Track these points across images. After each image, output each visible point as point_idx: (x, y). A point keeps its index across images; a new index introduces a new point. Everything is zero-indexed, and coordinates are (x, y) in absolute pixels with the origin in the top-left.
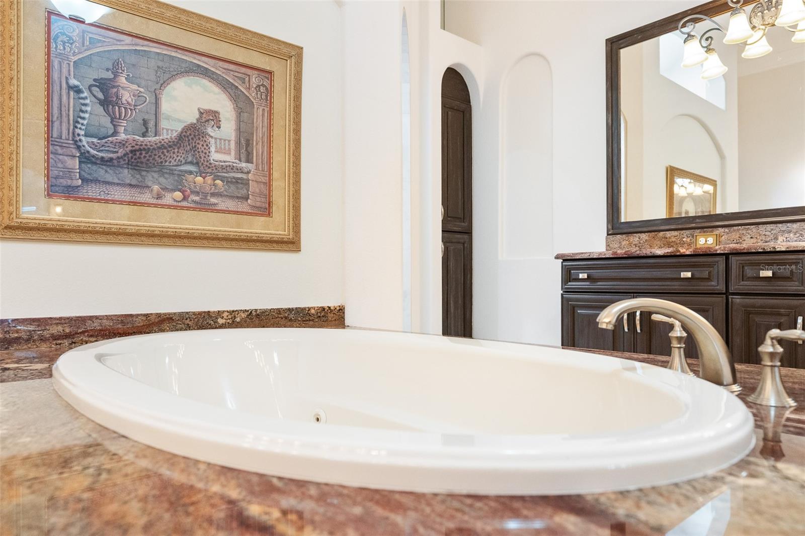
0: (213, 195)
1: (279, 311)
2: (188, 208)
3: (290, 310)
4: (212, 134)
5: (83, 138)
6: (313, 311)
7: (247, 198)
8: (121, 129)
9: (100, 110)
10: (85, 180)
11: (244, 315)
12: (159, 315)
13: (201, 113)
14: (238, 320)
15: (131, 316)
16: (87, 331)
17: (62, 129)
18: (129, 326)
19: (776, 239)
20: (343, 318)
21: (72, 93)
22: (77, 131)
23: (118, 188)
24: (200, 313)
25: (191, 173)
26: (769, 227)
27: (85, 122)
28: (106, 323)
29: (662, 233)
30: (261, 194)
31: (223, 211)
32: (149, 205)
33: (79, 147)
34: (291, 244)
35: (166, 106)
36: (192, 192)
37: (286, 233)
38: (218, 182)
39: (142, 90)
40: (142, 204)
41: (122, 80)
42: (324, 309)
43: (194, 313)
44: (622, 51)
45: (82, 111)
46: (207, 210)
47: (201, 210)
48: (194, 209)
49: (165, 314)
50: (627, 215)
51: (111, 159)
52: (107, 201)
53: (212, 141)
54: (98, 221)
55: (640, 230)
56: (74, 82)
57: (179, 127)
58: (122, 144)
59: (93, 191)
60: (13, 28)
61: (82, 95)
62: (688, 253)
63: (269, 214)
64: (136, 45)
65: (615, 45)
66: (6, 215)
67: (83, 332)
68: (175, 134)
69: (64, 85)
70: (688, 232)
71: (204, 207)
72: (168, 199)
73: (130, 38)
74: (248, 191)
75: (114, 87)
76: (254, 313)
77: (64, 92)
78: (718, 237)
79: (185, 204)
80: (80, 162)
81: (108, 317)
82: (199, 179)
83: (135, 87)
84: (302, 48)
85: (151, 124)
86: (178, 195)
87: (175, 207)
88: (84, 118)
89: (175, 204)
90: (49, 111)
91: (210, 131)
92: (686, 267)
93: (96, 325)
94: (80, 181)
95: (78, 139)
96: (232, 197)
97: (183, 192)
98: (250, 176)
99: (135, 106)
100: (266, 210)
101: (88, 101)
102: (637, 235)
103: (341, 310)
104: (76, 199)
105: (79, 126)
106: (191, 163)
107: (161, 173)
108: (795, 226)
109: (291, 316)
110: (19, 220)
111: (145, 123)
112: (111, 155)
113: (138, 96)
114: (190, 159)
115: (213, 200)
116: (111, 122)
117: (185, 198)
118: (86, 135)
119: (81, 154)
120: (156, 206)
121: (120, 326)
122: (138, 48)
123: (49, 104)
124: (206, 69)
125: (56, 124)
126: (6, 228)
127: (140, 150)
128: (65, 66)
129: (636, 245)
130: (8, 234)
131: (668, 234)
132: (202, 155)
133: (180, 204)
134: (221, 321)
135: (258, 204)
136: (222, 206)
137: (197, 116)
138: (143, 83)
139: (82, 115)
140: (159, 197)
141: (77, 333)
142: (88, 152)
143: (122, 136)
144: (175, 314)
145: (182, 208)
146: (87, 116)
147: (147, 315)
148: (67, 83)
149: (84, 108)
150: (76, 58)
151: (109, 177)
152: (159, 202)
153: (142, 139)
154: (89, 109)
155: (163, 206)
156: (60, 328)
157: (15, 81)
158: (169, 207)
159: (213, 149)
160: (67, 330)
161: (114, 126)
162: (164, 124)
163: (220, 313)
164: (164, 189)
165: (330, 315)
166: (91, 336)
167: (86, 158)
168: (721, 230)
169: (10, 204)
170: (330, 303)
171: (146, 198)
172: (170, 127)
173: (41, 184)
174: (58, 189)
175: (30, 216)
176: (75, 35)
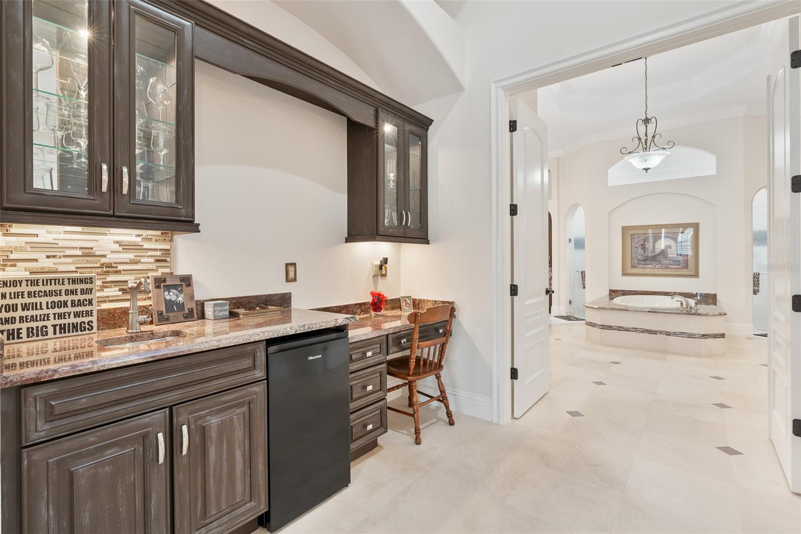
7: (680, 265)
8: (646, 253)
9: (642, 250)
17: (634, 255)
20: (716, 297)
21: (636, 248)
22: (637, 255)
23: (645, 265)
25: (663, 260)
27: (639, 253)
28: (642, 292)
30: (684, 263)
33: (637, 258)
34: (695, 276)
35: (657, 246)
36: (664, 264)
37: (694, 273)
38: (671, 262)
41: (647, 243)
42: (707, 294)
45: (638, 251)
48: (664, 268)
52: (643, 268)
53: (669, 252)
54: (641, 272)
57: (660, 251)
58: (647, 256)
59: (640, 266)
60: (626, 239)
63: (687, 268)
66: (625, 272)
71: (667, 268)
72: (657, 266)
74: (680, 263)
75: (645, 245)
77: (634, 248)
82: (665, 261)
83: (649, 244)
84: (699, 224)
86: (660, 265)
89: (659, 267)
90: (632, 253)
91: (668, 250)
93: (640, 292)
94: (637, 265)
96: (675, 265)
98: (681, 259)
99: (650, 248)
100: (685, 268)
101: (639, 249)
103: (715, 295)
104: (637, 268)
106: (663, 258)
107: (655, 261)
111: (652, 251)
112: (644, 259)
113: (650, 246)
115: (670, 266)
116: (644, 252)
117: (662, 266)
118: (639, 256)
120: (654, 268)
121: (645, 293)
123: (632, 251)
124: (667, 236)
126: (625, 274)
127: (651, 257)
128: (634, 243)
132: (666, 256)
135: (683, 266)
136: (672, 267)
137: (665, 247)
138: (651, 243)
140: (655, 266)
145: (661, 268)
148: (635, 246)
150: (636, 241)
151: (643, 263)
153: (651, 254)
155: (656, 268)
156: (633, 292)
157: (626, 249)
159: (669, 254)
160: (635, 293)
162: (656, 250)
164: (657, 264)
165: (711, 296)
167: (639, 260)
169: (625, 270)
170: (712, 292)
171: (652, 267)
172: (657, 251)
173: (630, 266)
174: (633, 267)
175: (628, 272)
176: (637, 237)
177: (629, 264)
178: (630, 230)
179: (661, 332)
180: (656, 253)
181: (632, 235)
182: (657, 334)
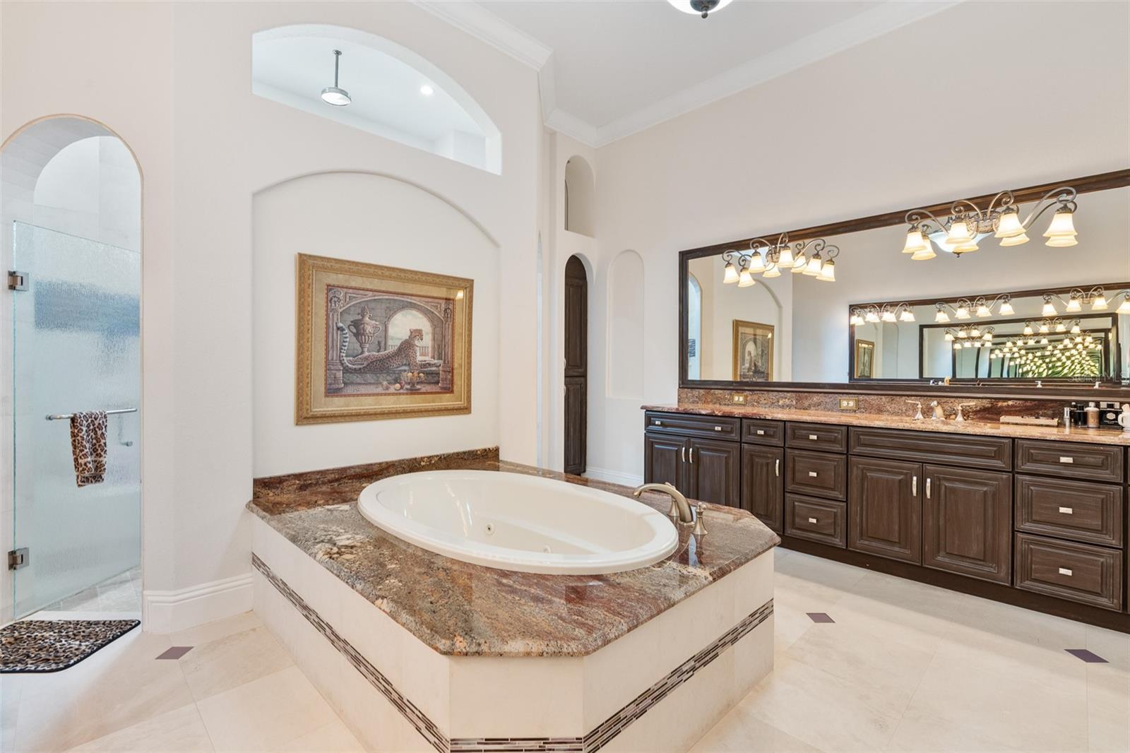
0: (418, 383)
1: (458, 454)
2: (403, 394)
3: (464, 453)
4: (417, 345)
5: (345, 358)
6: (479, 452)
7: (438, 383)
8: (366, 350)
9: (354, 339)
10: (345, 384)
11: (436, 459)
12: (387, 463)
13: (411, 332)
14: (433, 462)
15: (371, 465)
16: (347, 476)
17: (334, 355)
18: (371, 471)
19: (778, 402)
20: (498, 455)
21: (339, 332)
22: (342, 354)
23: (363, 386)
24: (411, 460)
25: (405, 371)
26: (775, 393)
27: (346, 348)
28: (358, 470)
29: (712, 391)
30: (447, 379)
31: (424, 393)
32: (381, 394)
33: (342, 364)
34: (466, 409)
35: (392, 331)
36: (406, 383)
37: (462, 402)
38: (421, 375)
39: (377, 323)
40: (378, 395)
41: (367, 319)
42: (485, 450)
43: (407, 460)
44: (690, 261)
45: (344, 342)
46: (415, 394)
47: (411, 394)
48: (407, 394)
49: (390, 462)
50: (693, 375)
51: (360, 369)
52: (358, 395)
53: (418, 349)
54: (354, 408)
55: (699, 387)
56: (340, 325)
57: (398, 343)
58: (366, 358)
59: (350, 390)
60: (310, 299)
61: (344, 332)
62: (719, 414)
63: (452, 392)
64: (375, 296)
65: (685, 256)
66: (305, 410)
67: (345, 477)
68: (396, 348)
69: (335, 328)
70: (728, 392)
71: (413, 391)
72: (392, 390)
73: (371, 293)
74: (439, 377)
75: (362, 324)
76: (442, 457)
77: (335, 332)
78: (746, 397)
79: (401, 391)
80: (343, 373)
81: (358, 467)
82: (410, 374)
83: (374, 322)
84: (473, 281)
85: (382, 344)
86: (398, 386)
87: (396, 394)
88: (345, 346)
89: (396, 392)
90: (327, 345)
91: (416, 342)
92: (718, 423)
93: (352, 472)
94: (343, 385)
95: (342, 359)
96: (430, 383)
97: (400, 383)
98: (441, 368)
99: (374, 333)
100: (449, 390)
101: (347, 335)
102: (698, 390)
103: (497, 450)
104: (341, 396)
105: (343, 351)
106: (405, 365)
107: (388, 373)
108: (789, 394)
109: (465, 457)
110: (312, 413)
111: (379, 343)
112: (360, 366)
113: (375, 327)
114: (404, 363)
115: (418, 387)
116: (360, 346)
117: (402, 388)
118: (346, 356)
119: (344, 368)
120: (385, 394)
121: (365, 472)
122: (376, 298)
123: (327, 341)
124: (415, 304)
125: (331, 352)
126: (305, 418)
127: (376, 361)
128: (335, 316)
129: (697, 397)
130: (305, 422)
131: (717, 392)
132: (412, 358)
133: (399, 392)
134: (422, 464)
135: (445, 386)
136: (424, 390)
137: (409, 334)
138: (378, 319)
139: (344, 344)
140: (387, 388)
141: (342, 478)
142: (347, 366)
143: (366, 354)
144: (396, 461)
145: (400, 394)
146: (347, 344)
147: (380, 464)
148: (337, 326)
149: (345, 340)
150: (340, 311)
151: (359, 380)
152: (387, 392)
153: (377, 354)
154: (348, 340)
155: (389, 394)
156: (333, 476)
157: (310, 331)
158: (393, 394)
159: (418, 354)
160: (337, 477)
161: (362, 348)
162: (390, 342)
163: (422, 459)
164: (390, 383)
165: (490, 454)
166: (349, 479)
167: (346, 370)
168: (747, 393)
169: (307, 404)
170: (490, 445)
171: (380, 390)
172: (394, 344)
173: (323, 389)
174: (332, 391)
175: (317, 410)
176: (341, 296)
177: (319, 385)
178: (325, 269)
179: (723, 643)
180: (390, 350)
181: (330, 288)
182: (716, 655)
